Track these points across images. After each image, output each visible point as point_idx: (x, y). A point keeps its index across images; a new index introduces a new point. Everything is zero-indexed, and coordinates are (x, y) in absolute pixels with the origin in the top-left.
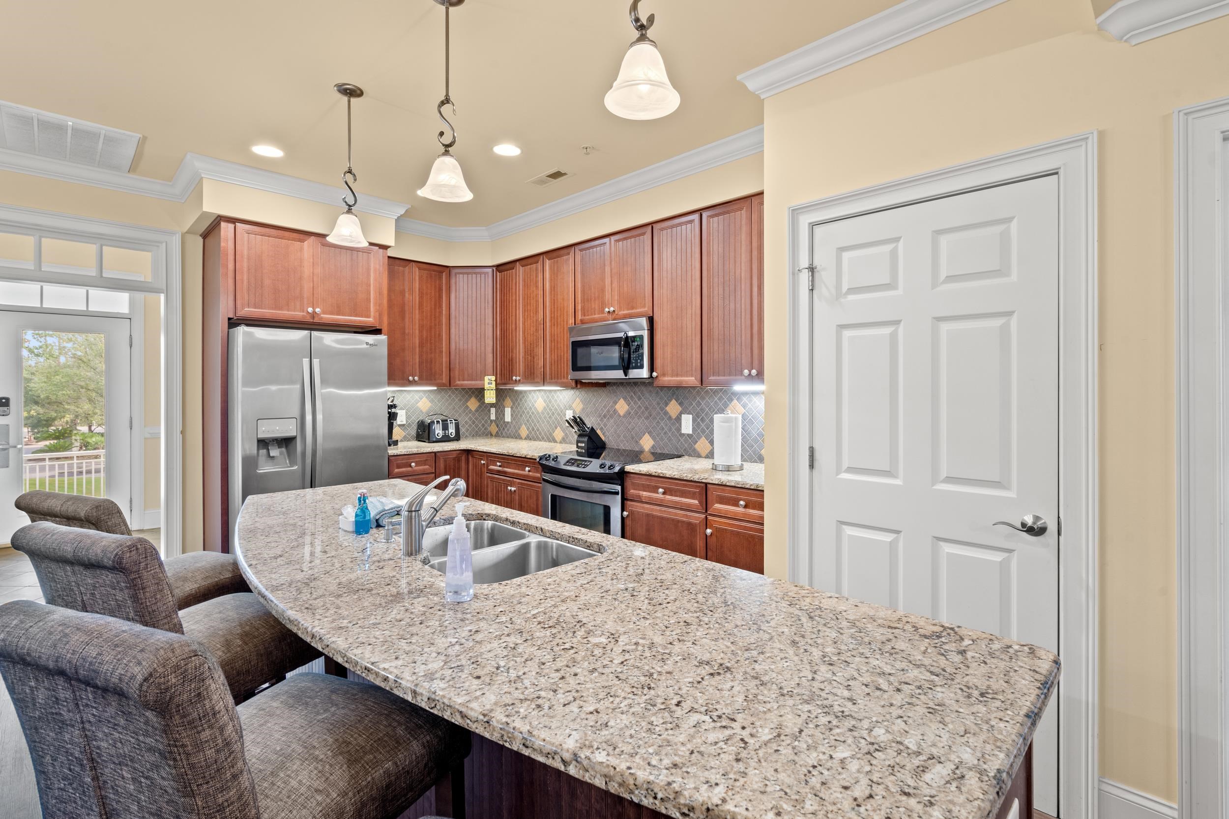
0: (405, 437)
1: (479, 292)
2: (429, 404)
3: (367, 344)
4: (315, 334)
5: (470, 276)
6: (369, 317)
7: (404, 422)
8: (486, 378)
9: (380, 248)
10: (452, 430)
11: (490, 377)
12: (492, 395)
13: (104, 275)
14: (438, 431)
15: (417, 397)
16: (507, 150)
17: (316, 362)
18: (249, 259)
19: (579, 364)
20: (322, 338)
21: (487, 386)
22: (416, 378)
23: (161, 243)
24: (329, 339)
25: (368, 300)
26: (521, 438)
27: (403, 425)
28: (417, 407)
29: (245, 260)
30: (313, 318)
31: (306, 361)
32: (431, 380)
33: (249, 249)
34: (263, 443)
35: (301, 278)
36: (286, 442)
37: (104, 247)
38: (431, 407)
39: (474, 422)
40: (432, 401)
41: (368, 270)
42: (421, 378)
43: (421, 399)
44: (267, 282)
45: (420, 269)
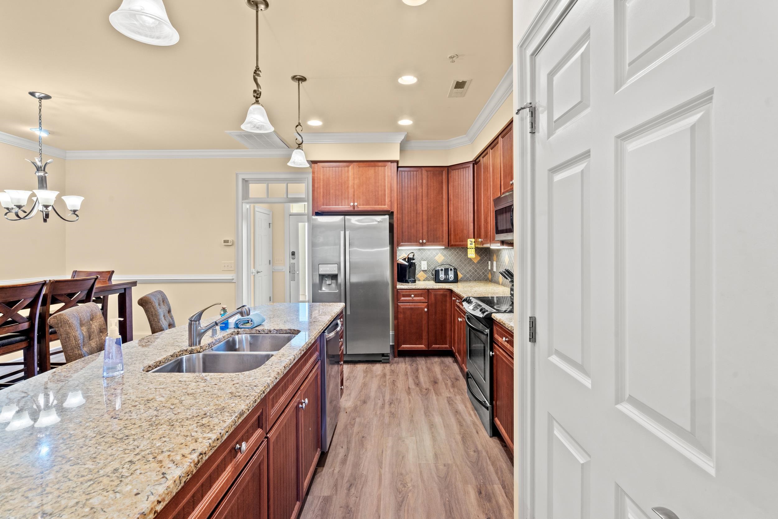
0: (427, 278)
1: (465, 181)
2: (443, 258)
3: (376, 221)
4: (347, 217)
5: (459, 170)
6: (385, 205)
7: (426, 269)
8: (469, 240)
9: (391, 163)
10: (451, 276)
11: (471, 240)
12: (472, 252)
13: (288, 197)
14: (442, 276)
15: (434, 253)
16: (408, 80)
17: (347, 233)
18: (323, 180)
19: (500, 229)
20: (350, 220)
21: (469, 246)
22: (424, 241)
23: (306, 178)
24: (354, 220)
25: (385, 195)
26: (500, 284)
27: (426, 271)
28: (435, 260)
29: (322, 182)
30: (354, 208)
31: (342, 233)
32: (439, 242)
33: (324, 175)
34: (323, 277)
35: (348, 187)
36: (334, 277)
37: (288, 184)
38: (444, 259)
39: (476, 271)
40: (445, 256)
41: (385, 177)
42: (428, 241)
43: (437, 254)
44: (332, 191)
45: (427, 171)
